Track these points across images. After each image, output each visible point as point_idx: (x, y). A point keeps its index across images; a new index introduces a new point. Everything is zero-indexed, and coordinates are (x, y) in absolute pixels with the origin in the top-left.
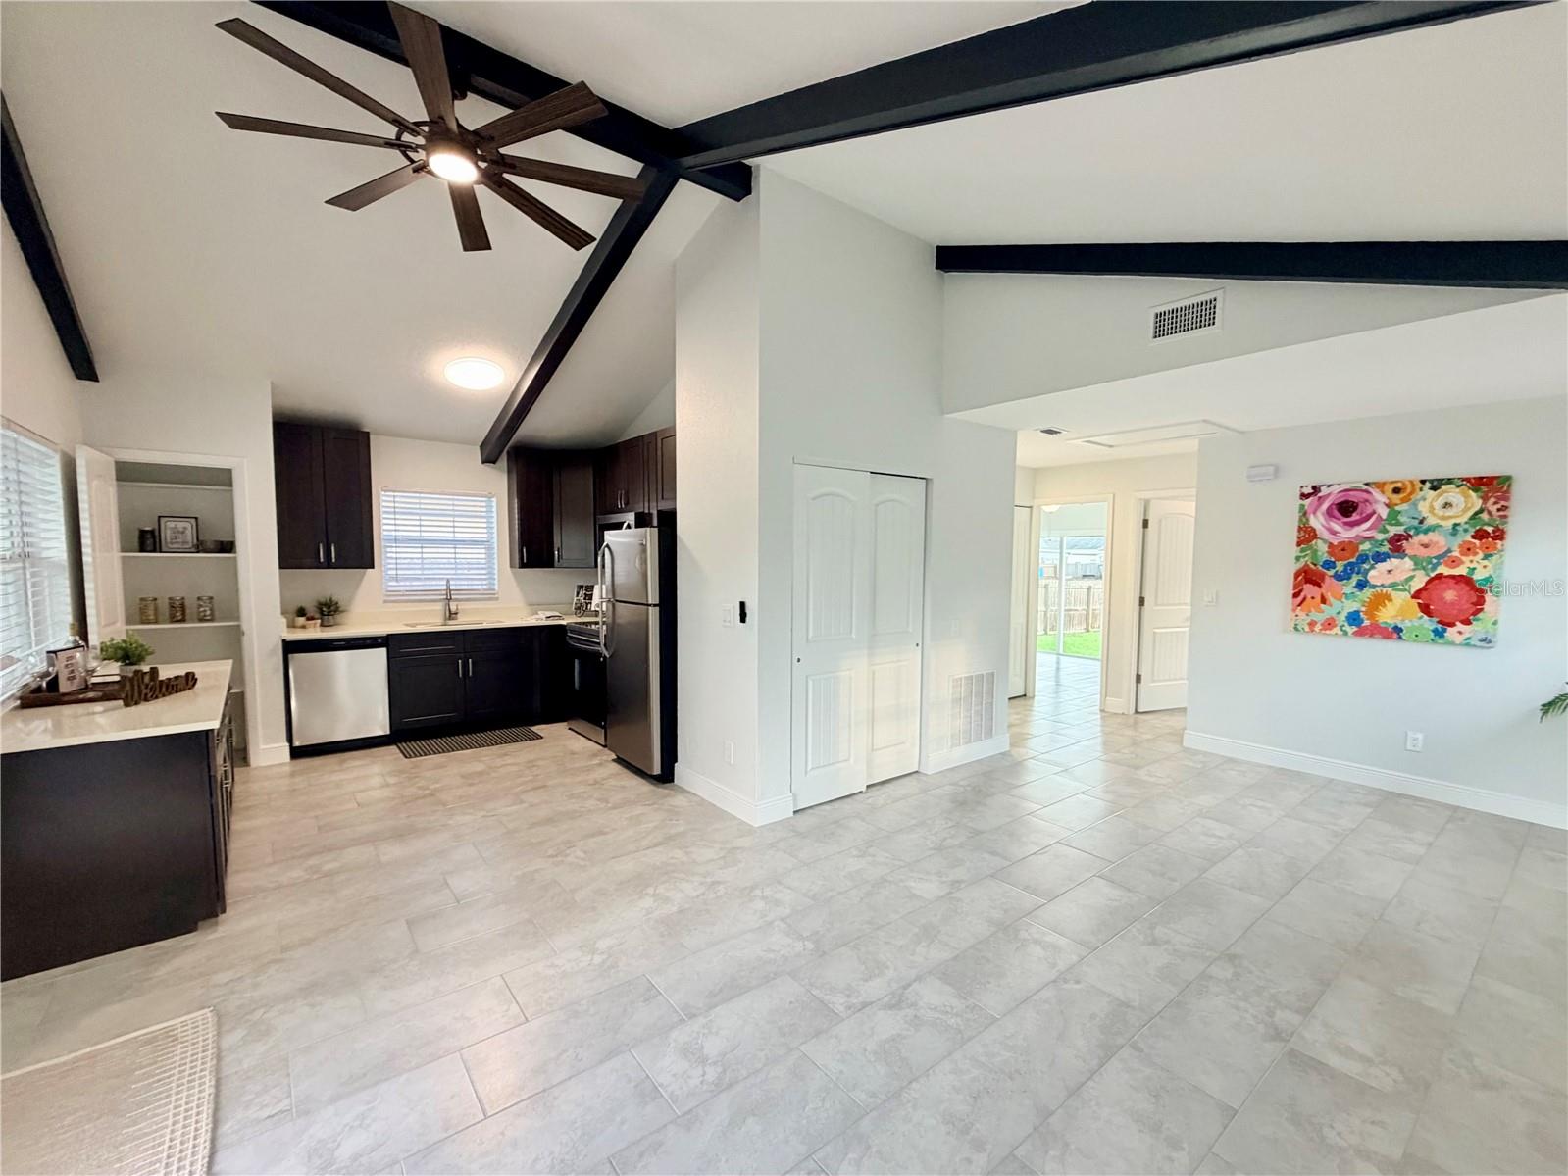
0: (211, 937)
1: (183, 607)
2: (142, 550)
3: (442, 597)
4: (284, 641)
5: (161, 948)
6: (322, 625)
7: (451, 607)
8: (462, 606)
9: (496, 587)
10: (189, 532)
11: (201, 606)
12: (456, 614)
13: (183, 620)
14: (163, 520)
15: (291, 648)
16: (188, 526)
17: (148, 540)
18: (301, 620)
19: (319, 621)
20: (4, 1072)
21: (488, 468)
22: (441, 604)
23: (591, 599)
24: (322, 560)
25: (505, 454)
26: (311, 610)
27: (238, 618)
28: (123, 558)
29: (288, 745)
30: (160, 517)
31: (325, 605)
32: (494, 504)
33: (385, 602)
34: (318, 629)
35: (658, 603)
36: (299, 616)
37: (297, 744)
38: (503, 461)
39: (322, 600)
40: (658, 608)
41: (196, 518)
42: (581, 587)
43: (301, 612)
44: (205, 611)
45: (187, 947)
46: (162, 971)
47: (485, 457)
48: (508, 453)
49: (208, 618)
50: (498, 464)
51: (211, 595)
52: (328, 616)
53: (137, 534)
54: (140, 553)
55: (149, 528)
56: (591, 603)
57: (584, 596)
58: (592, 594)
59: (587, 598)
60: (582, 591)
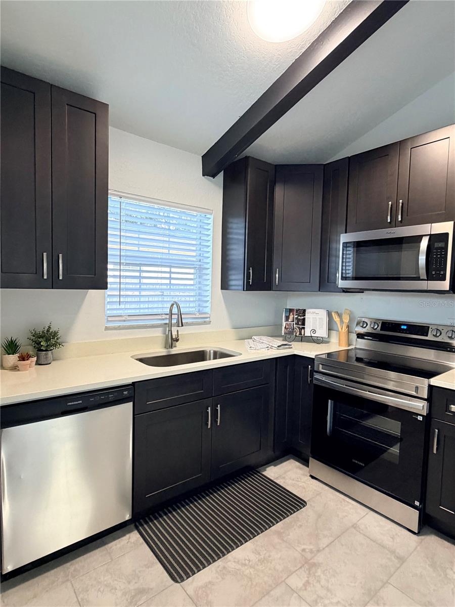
6: (37, 364)
8: (184, 331)
9: (207, 310)
12: (177, 340)
18: (12, 359)
19: (35, 359)
21: (207, 181)
22: (160, 329)
23: (303, 324)
24: (45, 276)
31: (42, 336)
33: (107, 329)
38: (221, 176)
43: (12, 347)
52: (46, 350)
56: (304, 328)
57: (295, 321)
58: (304, 319)
59: (300, 323)
60: (293, 314)
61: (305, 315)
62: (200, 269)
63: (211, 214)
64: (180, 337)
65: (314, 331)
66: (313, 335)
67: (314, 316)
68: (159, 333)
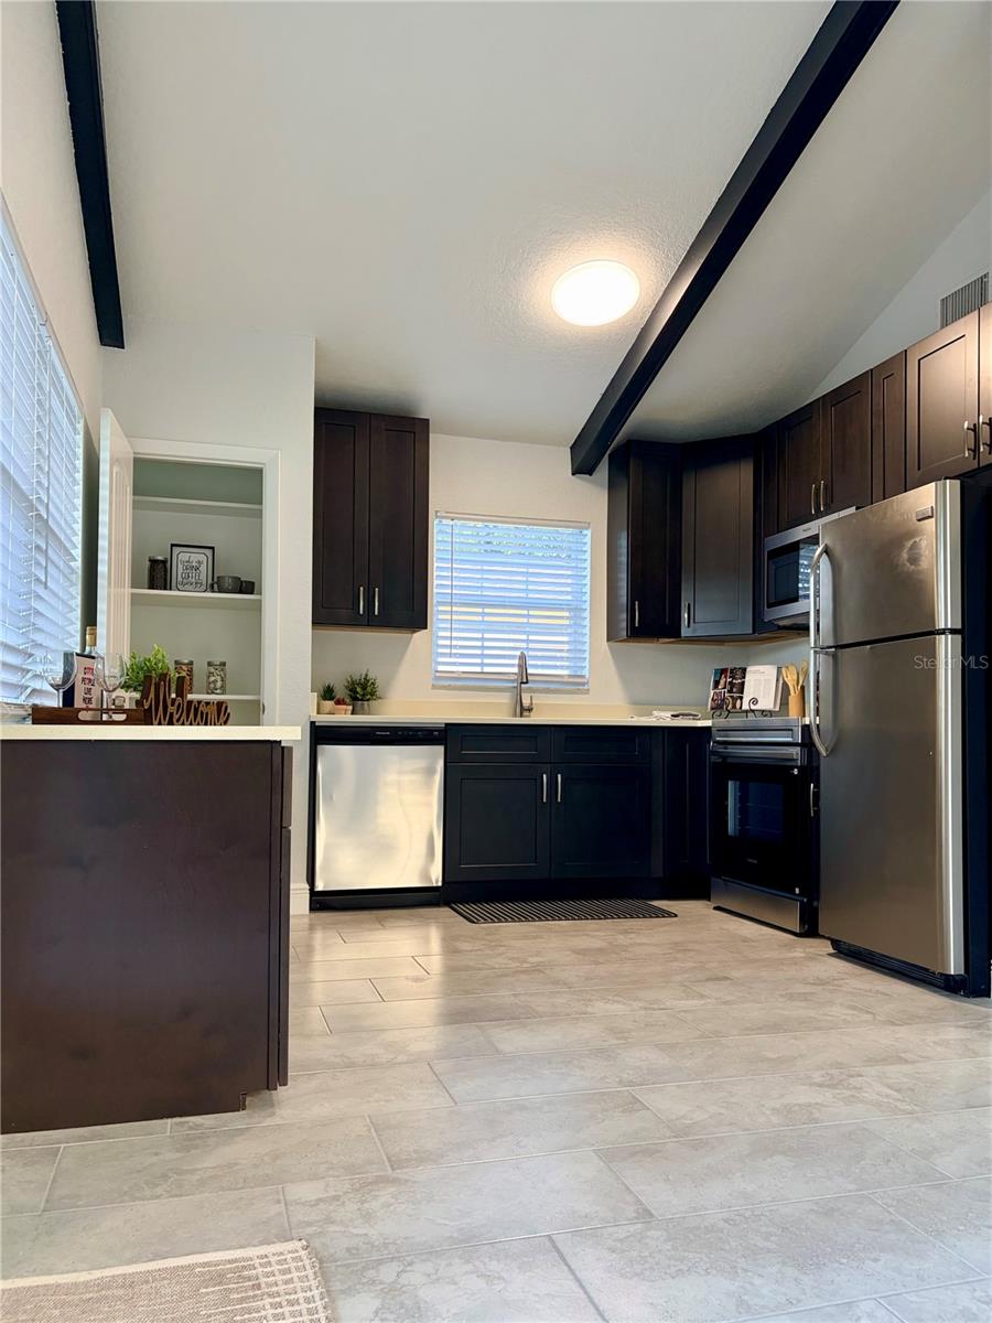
0: (268, 1122)
1: (191, 674)
2: (151, 587)
3: (511, 685)
4: (311, 725)
5: (197, 1127)
6: (354, 713)
7: (524, 701)
8: (539, 699)
9: (586, 672)
10: (203, 568)
11: (211, 674)
12: (530, 710)
15: (319, 734)
16: (202, 558)
17: (158, 574)
18: (329, 704)
19: (351, 707)
20: (5, 1278)
21: (580, 482)
22: (507, 694)
23: (741, 691)
24: (361, 612)
25: (606, 459)
26: (341, 692)
27: (258, 690)
28: (132, 594)
29: (307, 887)
30: (172, 545)
31: (360, 683)
32: (588, 540)
33: (434, 687)
35: (959, 626)
36: (325, 700)
37: (320, 887)
38: (603, 471)
39: (356, 677)
40: (959, 638)
41: (213, 548)
42: (723, 671)
43: (330, 694)
44: (216, 681)
45: (241, 1132)
46: (210, 1161)
47: (575, 466)
48: (610, 455)
49: (218, 691)
50: (596, 475)
51: (223, 660)
52: (362, 700)
53: (148, 563)
54: (150, 588)
55: (160, 558)
56: (741, 698)
57: (728, 687)
58: (743, 683)
59: (734, 690)
60: (726, 677)
61: (744, 677)
62: (576, 610)
63: (587, 529)
64: (534, 706)
65: (755, 701)
66: (753, 707)
67: (758, 676)
68: (505, 699)
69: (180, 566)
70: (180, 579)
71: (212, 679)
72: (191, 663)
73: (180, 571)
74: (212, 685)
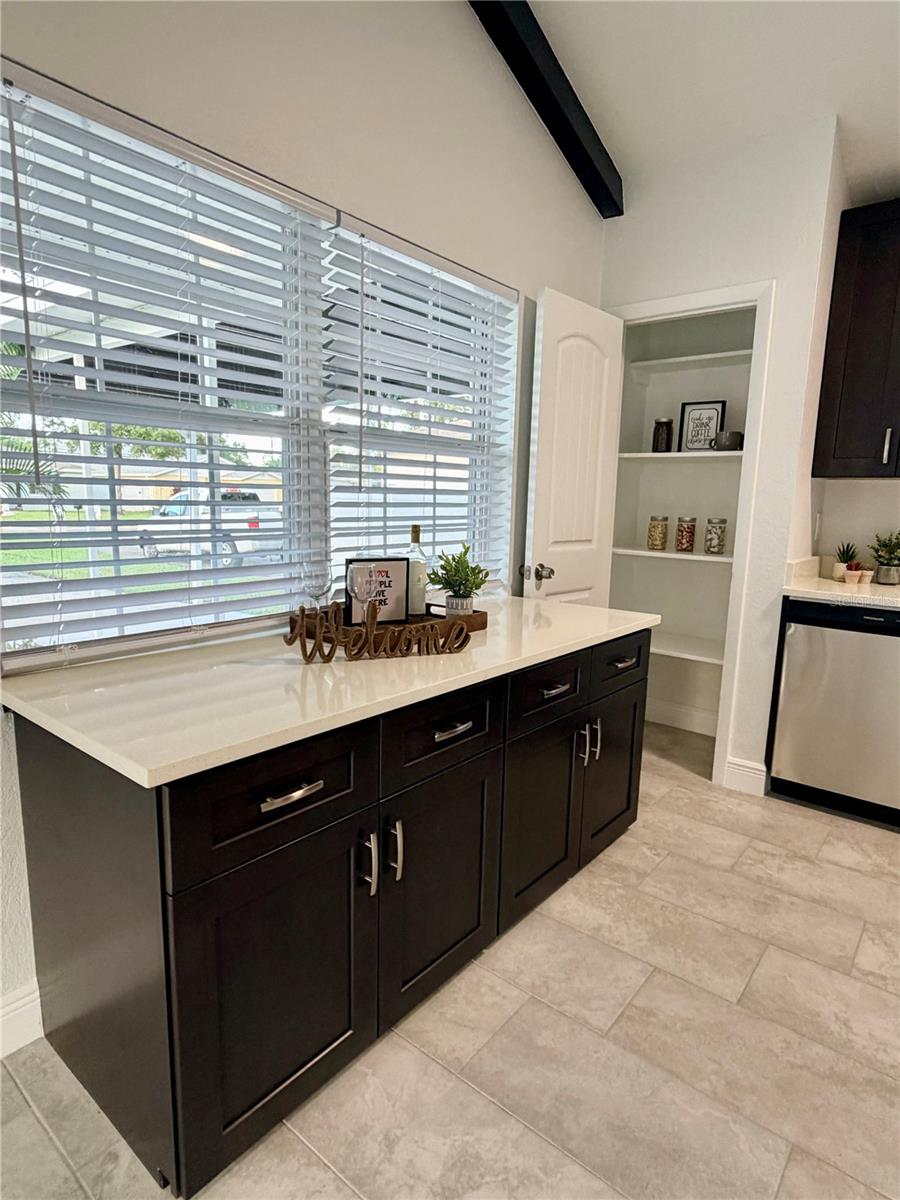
1: (692, 531)
2: (654, 449)
4: (786, 598)
6: (875, 581)
10: (713, 424)
11: (710, 532)
13: (690, 550)
14: (688, 409)
15: (795, 611)
16: (711, 413)
17: (663, 436)
18: (841, 568)
19: (871, 573)
26: (864, 553)
27: (730, 552)
30: (684, 405)
31: (888, 544)
34: (867, 586)
36: (839, 559)
39: (884, 537)
43: (847, 556)
44: (713, 539)
49: (716, 550)
51: (723, 517)
53: (654, 425)
54: (654, 451)
55: (664, 420)
69: (691, 424)
70: (690, 437)
71: (709, 537)
72: (694, 520)
73: (691, 428)
74: (708, 543)
